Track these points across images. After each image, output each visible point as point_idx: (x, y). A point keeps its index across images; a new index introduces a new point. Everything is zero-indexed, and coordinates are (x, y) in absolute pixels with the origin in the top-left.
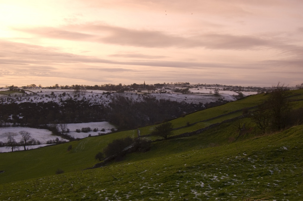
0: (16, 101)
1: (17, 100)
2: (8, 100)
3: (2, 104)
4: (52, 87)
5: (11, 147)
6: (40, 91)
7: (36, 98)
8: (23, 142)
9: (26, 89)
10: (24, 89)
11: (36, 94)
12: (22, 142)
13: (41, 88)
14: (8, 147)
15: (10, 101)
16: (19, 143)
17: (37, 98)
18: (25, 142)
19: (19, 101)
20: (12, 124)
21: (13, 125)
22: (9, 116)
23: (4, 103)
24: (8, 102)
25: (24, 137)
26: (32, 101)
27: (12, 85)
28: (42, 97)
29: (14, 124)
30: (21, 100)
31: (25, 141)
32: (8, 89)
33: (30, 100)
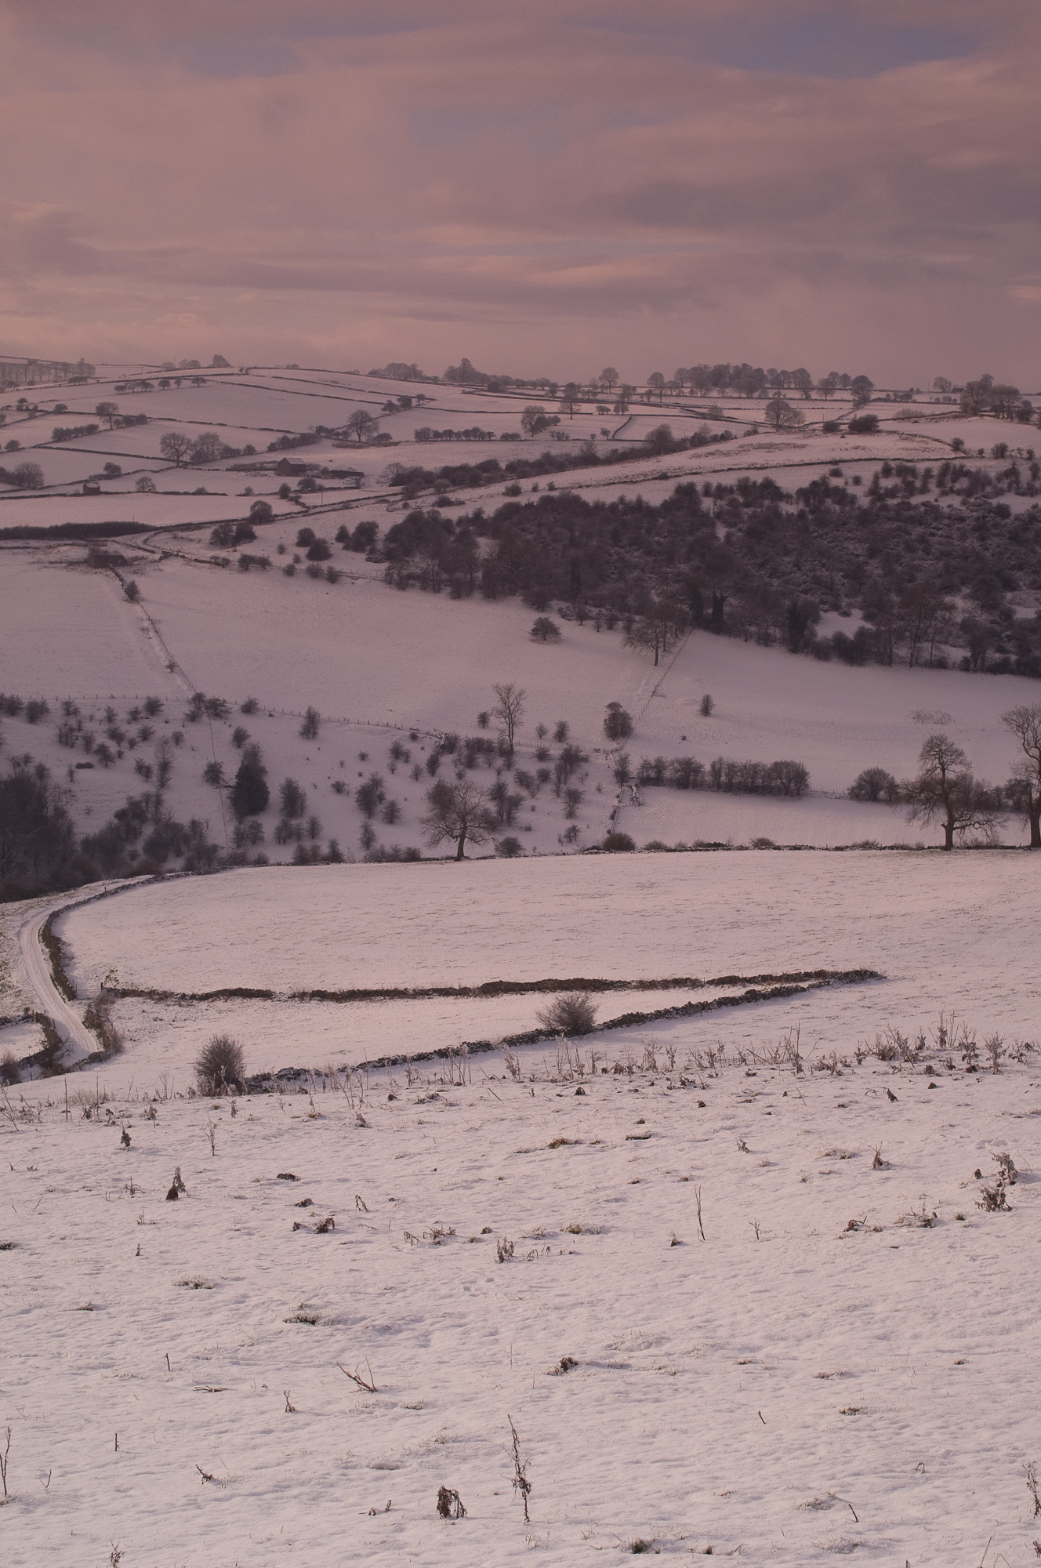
0: (999, 493)
1: (1004, 485)
2: (948, 478)
3: (910, 507)
8: (1027, 786)
12: (1019, 787)
14: (923, 813)
15: (957, 486)
16: (998, 789)
19: (1023, 494)
20: (957, 654)
21: (966, 660)
22: (948, 599)
23: (916, 500)
24: (944, 494)
27: (977, 378)
29: (975, 657)
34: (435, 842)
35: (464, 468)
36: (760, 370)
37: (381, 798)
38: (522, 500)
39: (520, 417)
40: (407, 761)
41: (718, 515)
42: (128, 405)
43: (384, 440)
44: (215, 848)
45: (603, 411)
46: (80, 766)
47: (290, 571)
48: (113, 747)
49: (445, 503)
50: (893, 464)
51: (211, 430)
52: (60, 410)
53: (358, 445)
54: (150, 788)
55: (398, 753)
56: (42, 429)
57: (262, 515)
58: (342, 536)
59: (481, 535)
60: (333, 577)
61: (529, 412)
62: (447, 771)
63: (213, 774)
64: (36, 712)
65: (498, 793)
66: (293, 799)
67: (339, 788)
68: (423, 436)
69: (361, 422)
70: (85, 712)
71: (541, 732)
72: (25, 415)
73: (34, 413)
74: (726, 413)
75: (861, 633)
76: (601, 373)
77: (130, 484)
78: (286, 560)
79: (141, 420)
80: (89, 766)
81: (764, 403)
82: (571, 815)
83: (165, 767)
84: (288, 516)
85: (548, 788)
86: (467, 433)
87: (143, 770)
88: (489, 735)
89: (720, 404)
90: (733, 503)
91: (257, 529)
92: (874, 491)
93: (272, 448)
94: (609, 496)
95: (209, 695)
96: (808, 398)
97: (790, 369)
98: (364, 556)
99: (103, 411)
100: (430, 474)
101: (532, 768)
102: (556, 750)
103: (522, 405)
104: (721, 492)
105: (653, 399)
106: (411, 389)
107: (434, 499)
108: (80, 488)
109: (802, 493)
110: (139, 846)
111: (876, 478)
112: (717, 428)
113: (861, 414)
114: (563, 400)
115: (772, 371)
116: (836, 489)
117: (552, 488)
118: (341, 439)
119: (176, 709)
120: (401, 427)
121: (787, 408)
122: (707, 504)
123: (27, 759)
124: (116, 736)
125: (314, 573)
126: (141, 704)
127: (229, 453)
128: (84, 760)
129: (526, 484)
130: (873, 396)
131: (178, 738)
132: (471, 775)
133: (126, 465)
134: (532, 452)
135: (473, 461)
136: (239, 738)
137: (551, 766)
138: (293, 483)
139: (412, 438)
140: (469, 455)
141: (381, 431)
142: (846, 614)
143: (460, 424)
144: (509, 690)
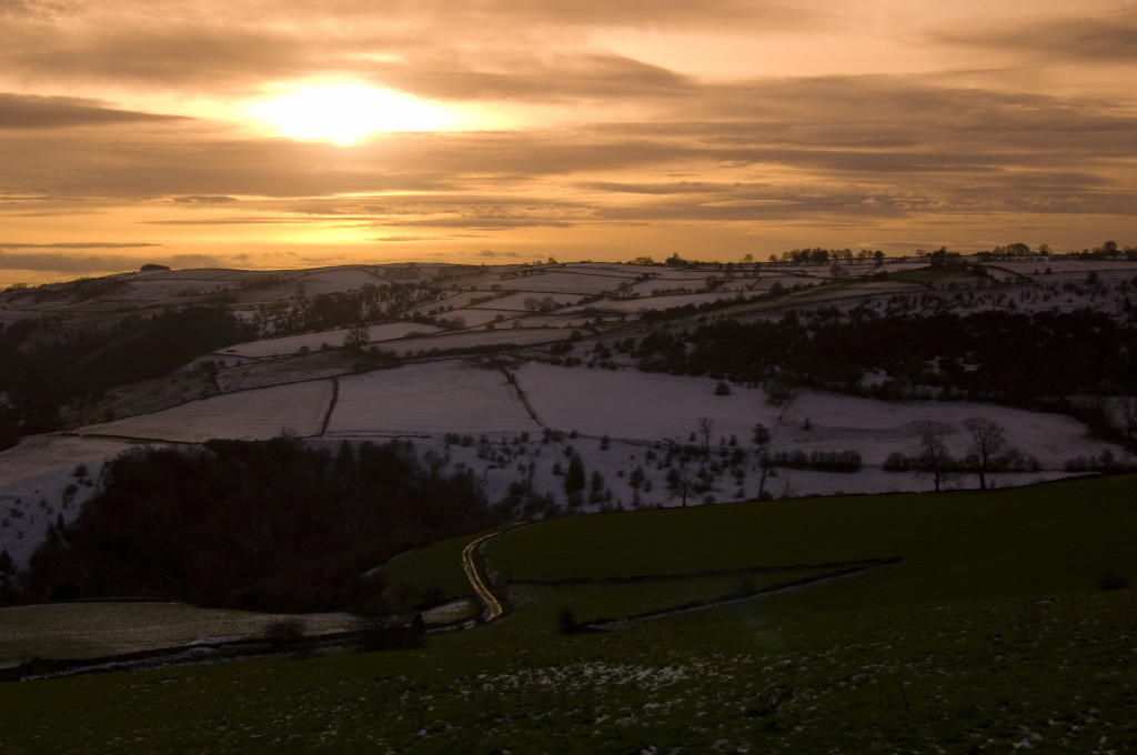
0: (954, 306)
1: (956, 302)
2: (926, 301)
3: (905, 316)
4: (1090, 252)
5: (933, 476)
6: (1042, 269)
7: (1028, 294)
8: (976, 458)
9: (991, 261)
10: (984, 261)
11: (1030, 280)
12: (972, 458)
13: (1046, 258)
14: (923, 475)
15: (931, 305)
16: (961, 460)
17: (1032, 296)
18: (985, 460)
19: (966, 307)
20: (936, 391)
21: (941, 394)
22: (929, 362)
23: (910, 313)
24: (925, 309)
25: (979, 440)
26: (1012, 305)
27: (939, 249)
28: (1052, 293)
29: (945, 392)
30: (973, 302)
31: (985, 455)
32: (924, 261)
33: (1006, 301)
34: (671, 499)
35: (677, 309)
36: (826, 251)
37: (642, 479)
38: (708, 323)
39: (704, 282)
40: (654, 459)
41: (809, 327)
42: (507, 285)
43: (636, 297)
44: (559, 506)
45: (747, 277)
46: (490, 467)
47: (591, 366)
48: (506, 457)
49: (668, 326)
50: (897, 295)
51: (549, 295)
52: (473, 289)
53: (624, 299)
54: (526, 477)
55: (650, 456)
56: (466, 298)
57: (576, 337)
58: (617, 346)
59: (687, 341)
60: (613, 367)
61: (708, 279)
62: (676, 464)
63: (557, 471)
64: (467, 442)
65: (701, 474)
66: (598, 481)
67: (621, 474)
68: (656, 294)
69: (624, 287)
70: (491, 439)
71: (723, 441)
72: (455, 293)
73: (460, 291)
74: (809, 274)
75: (886, 384)
76: (744, 256)
77: (509, 324)
78: (589, 359)
79: (514, 292)
80: (493, 467)
81: (829, 268)
82: (739, 483)
83: (532, 467)
84: (589, 337)
85: (727, 470)
86: (678, 290)
87: (521, 468)
88: (697, 443)
89: (807, 269)
90: (816, 320)
91: (574, 345)
92: (888, 310)
93: (580, 303)
94: (752, 320)
95: (553, 429)
96: (851, 264)
97: (842, 249)
98: (628, 355)
99: (494, 288)
100: (659, 312)
101: (719, 460)
102: (731, 450)
103: (706, 275)
104: (809, 314)
105: (772, 268)
106: (649, 270)
107: (664, 324)
108: (485, 328)
109: (850, 312)
110: (521, 507)
111: (889, 303)
112: (805, 282)
113: (879, 271)
114: (726, 271)
115: (832, 251)
116: (868, 310)
117: (722, 316)
118: (614, 298)
119: (537, 437)
120: (644, 289)
121: (840, 269)
122: (803, 321)
123: (463, 465)
124: (507, 451)
125: (604, 366)
126: (519, 435)
127: (560, 306)
128: (491, 464)
129: (709, 315)
130: (885, 261)
131: (538, 453)
132: (687, 465)
133: (506, 315)
134: (711, 298)
135: (681, 305)
136: (568, 452)
137: (729, 458)
138: (591, 321)
139: (650, 294)
140: (680, 301)
141: (635, 291)
142: (877, 373)
143: (674, 285)
144: (705, 420)
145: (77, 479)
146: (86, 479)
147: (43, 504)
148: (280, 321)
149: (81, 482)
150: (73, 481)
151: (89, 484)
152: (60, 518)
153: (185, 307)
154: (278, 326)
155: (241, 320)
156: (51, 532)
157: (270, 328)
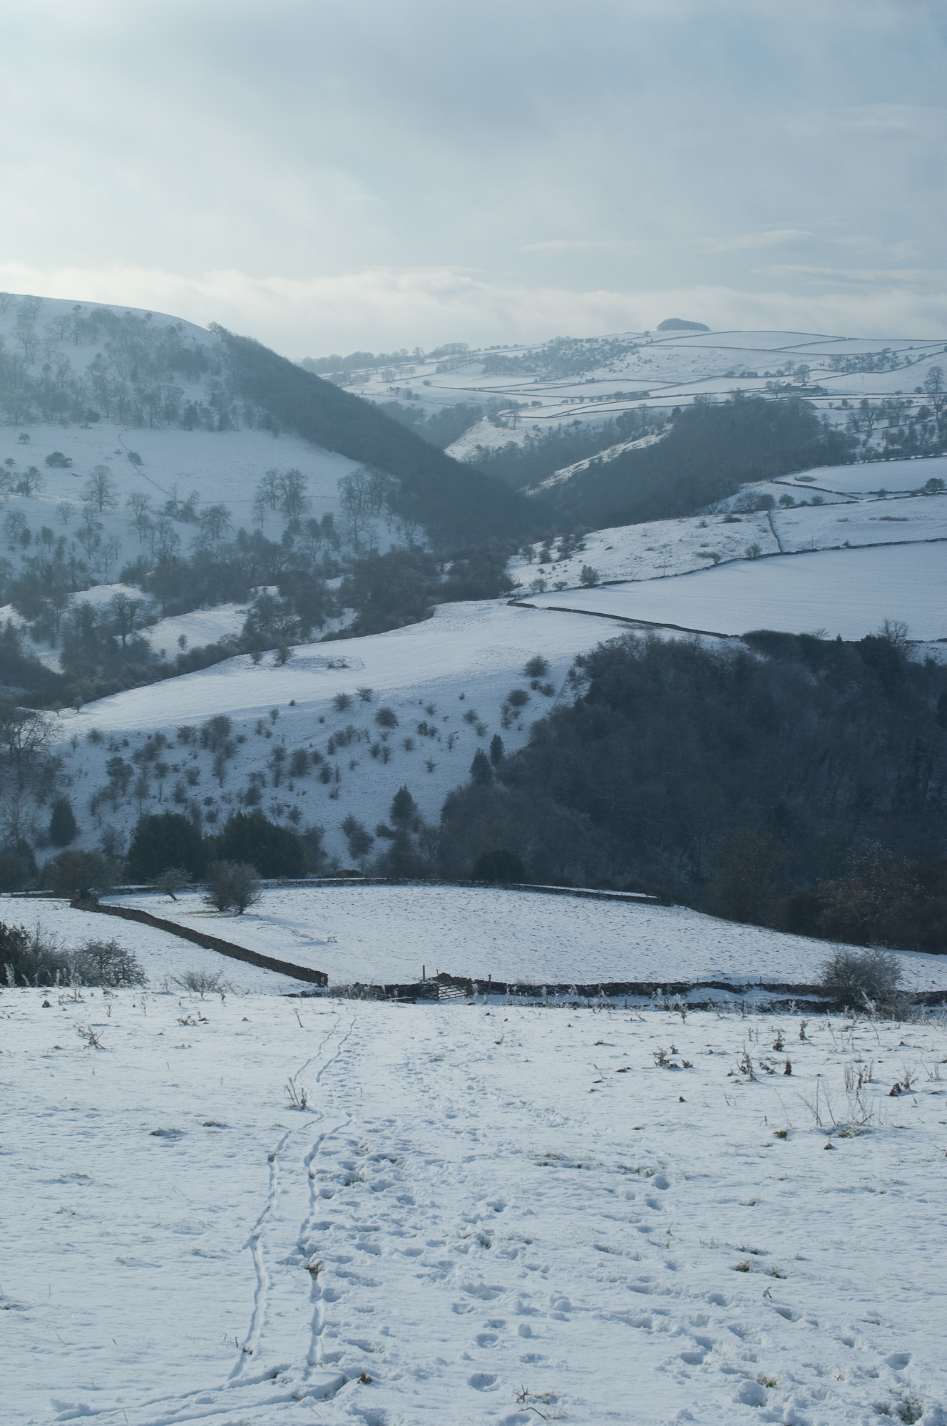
145: (529, 680)
146: (544, 682)
147: (470, 717)
148: (894, 431)
149: (535, 686)
150: (523, 684)
151: (548, 691)
152: (497, 744)
153: (729, 397)
154: (891, 439)
155: (827, 426)
156: (480, 764)
157: (878, 442)
